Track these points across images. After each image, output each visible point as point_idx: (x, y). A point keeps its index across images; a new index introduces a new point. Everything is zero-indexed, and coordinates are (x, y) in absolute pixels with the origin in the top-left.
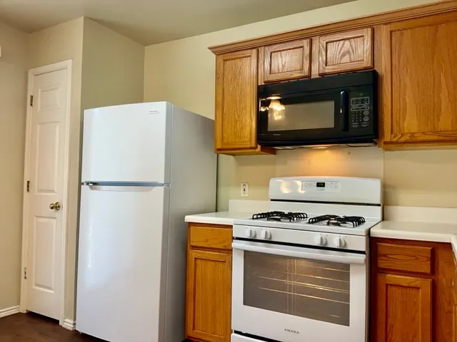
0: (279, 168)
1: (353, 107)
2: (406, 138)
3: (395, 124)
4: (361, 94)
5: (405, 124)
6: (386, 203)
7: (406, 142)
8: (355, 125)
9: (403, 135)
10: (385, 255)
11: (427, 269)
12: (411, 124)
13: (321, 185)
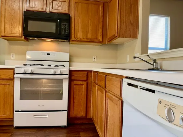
0: (30, 47)
1: (62, 27)
2: (78, 39)
3: (75, 34)
4: (65, 22)
5: (78, 35)
6: (70, 61)
7: (78, 41)
8: (63, 33)
9: (78, 38)
10: (74, 76)
11: (86, 79)
12: (80, 35)
13: (48, 54)
